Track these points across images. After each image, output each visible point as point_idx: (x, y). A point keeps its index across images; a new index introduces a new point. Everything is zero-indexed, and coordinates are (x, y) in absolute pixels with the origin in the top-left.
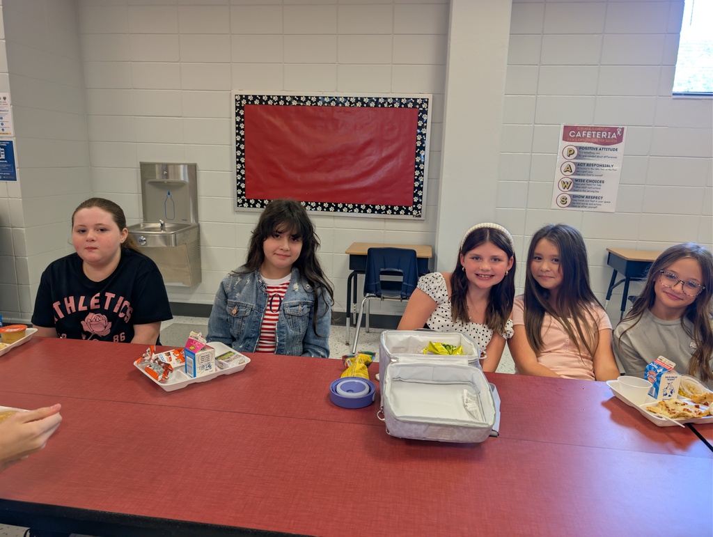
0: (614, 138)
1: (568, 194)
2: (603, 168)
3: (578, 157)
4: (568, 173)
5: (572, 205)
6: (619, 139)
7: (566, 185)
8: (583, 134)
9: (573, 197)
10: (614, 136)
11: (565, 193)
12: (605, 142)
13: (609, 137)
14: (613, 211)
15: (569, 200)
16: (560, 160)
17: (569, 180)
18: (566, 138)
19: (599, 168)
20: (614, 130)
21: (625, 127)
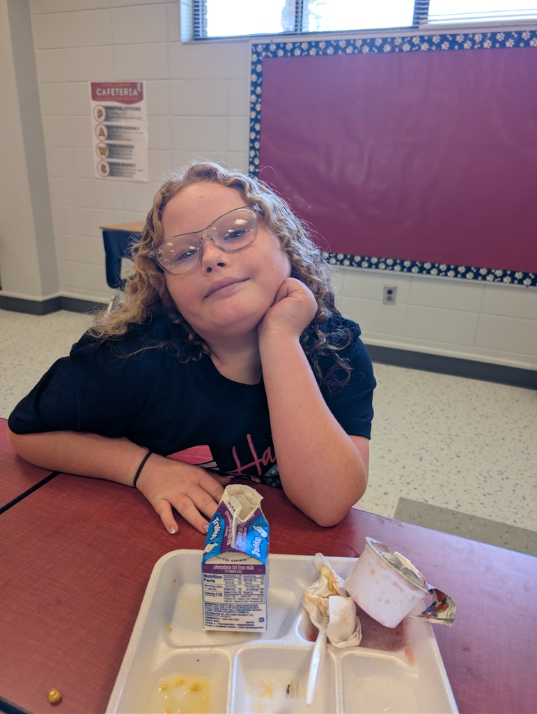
0: (135, 96)
1: (106, 160)
2: (131, 131)
3: (107, 119)
4: (102, 138)
5: (111, 174)
6: (140, 97)
7: (102, 151)
8: (108, 92)
9: (111, 164)
10: (135, 93)
11: (102, 159)
12: (129, 100)
13: (131, 94)
14: (146, 179)
15: (108, 168)
16: (94, 123)
17: (104, 146)
18: (95, 97)
19: (127, 131)
20: (133, 86)
21: (144, 82)
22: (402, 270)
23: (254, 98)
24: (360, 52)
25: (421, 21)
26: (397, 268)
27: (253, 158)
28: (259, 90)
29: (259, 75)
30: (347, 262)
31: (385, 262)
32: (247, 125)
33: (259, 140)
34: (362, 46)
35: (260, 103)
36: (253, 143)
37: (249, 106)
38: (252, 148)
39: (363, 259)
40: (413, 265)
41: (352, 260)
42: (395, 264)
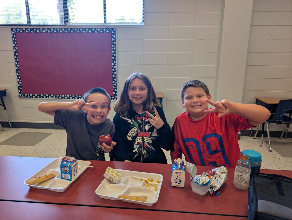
22: (72, 98)
23: (14, 45)
24: (47, 32)
25: (66, 24)
26: (71, 98)
27: (17, 65)
28: (16, 43)
29: (15, 38)
30: (54, 97)
31: (66, 96)
32: (13, 54)
33: (18, 59)
34: (47, 30)
35: (17, 47)
36: (16, 60)
37: (13, 48)
38: (16, 61)
39: (59, 96)
40: (75, 96)
41: (56, 96)
42: (70, 97)
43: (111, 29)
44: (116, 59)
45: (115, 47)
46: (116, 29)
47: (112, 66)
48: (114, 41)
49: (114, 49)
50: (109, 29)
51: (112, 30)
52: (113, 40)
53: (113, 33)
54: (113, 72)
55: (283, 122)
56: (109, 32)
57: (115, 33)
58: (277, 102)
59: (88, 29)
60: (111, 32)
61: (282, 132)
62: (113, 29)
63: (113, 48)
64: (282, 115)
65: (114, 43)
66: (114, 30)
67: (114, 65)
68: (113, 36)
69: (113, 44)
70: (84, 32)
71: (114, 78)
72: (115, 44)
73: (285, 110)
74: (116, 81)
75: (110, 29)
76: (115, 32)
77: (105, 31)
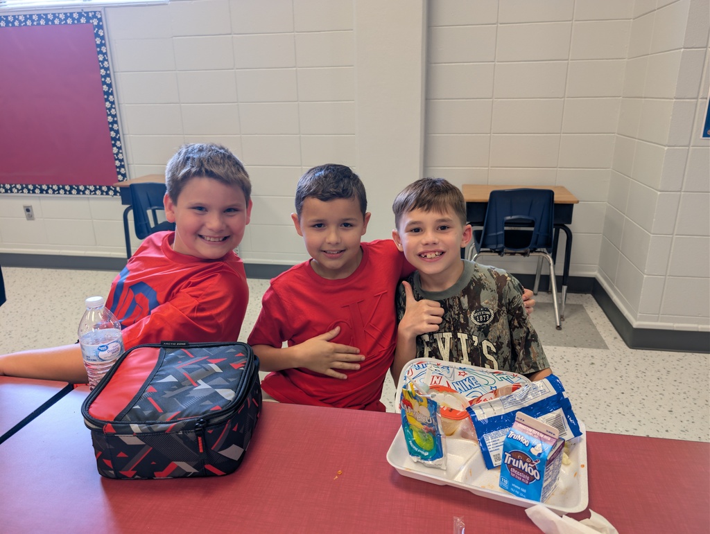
43: (91, 12)
44: (112, 91)
45: (107, 60)
46: (103, 13)
47: (107, 109)
48: (102, 45)
49: (106, 64)
50: (85, 13)
51: (95, 16)
52: (98, 41)
53: (95, 23)
54: (110, 126)
55: (506, 250)
56: (88, 22)
57: (101, 23)
58: (485, 197)
59: (37, 15)
60: (91, 21)
61: (534, 276)
62: (95, 12)
63: (102, 62)
64: (502, 232)
65: (104, 49)
66: (99, 16)
67: (111, 106)
68: (97, 31)
69: (101, 52)
70: (29, 23)
71: (115, 139)
72: (106, 53)
73: (509, 218)
74: (120, 148)
75: (87, 13)
76: (100, 20)
77: (79, 20)
